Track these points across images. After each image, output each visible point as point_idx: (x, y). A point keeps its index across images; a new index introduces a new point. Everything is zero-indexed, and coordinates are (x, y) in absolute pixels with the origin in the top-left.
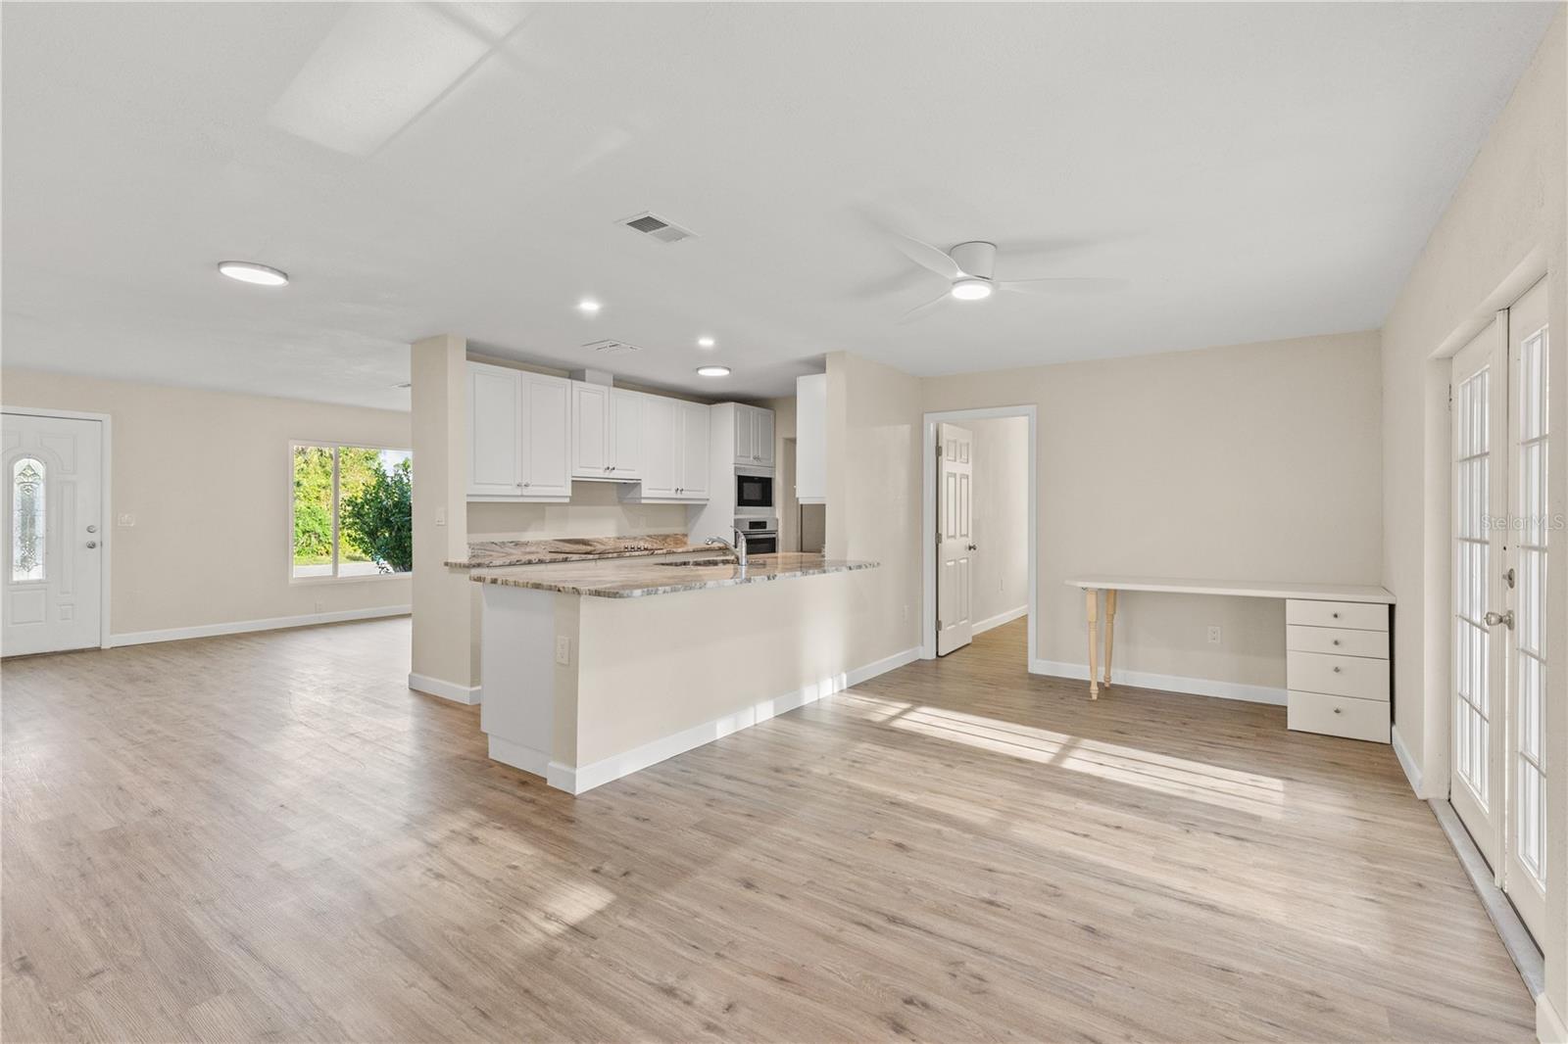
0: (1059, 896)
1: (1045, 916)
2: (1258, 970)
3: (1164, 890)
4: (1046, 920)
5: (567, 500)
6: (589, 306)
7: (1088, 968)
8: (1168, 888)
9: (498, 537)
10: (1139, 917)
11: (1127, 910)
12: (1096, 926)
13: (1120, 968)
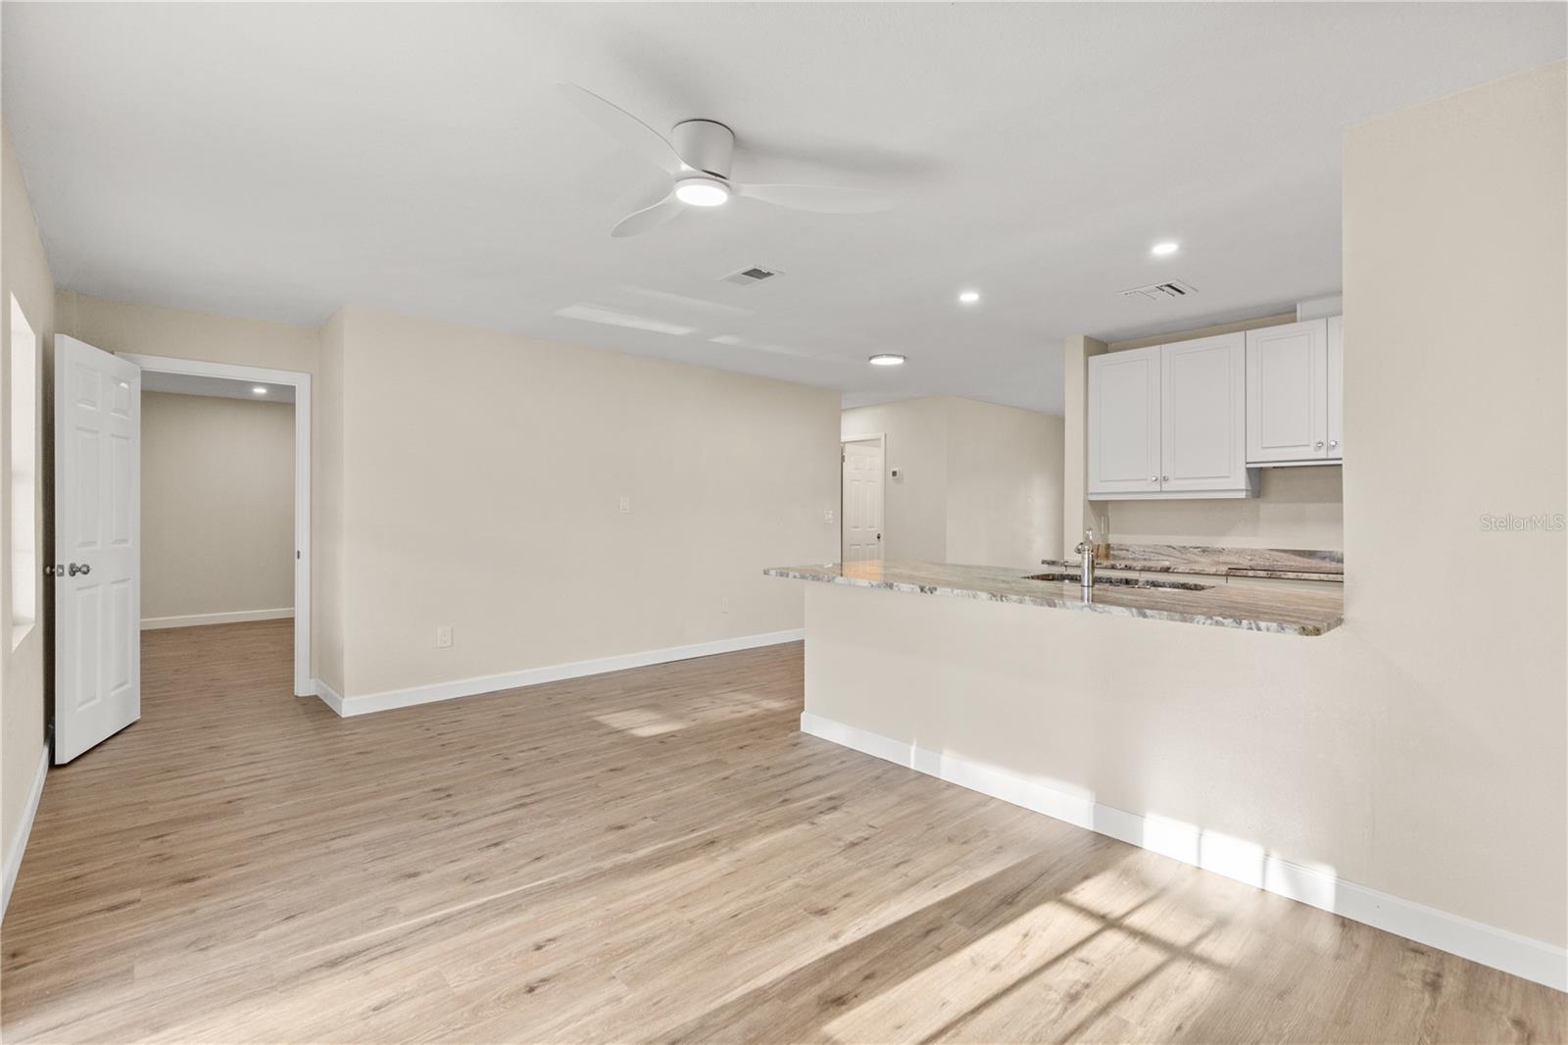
0: (465, 879)
1: (452, 862)
2: (261, 935)
3: (392, 948)
4: (448, 860)
5: (1243, 495)
6: (969, 297)
7: (385, 857)
8: (392, 952)
9: (1178, 541)
10: (389, 908)
11: (403, 906)
12: (411, 881)
13: (365, 870)
